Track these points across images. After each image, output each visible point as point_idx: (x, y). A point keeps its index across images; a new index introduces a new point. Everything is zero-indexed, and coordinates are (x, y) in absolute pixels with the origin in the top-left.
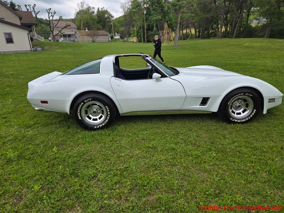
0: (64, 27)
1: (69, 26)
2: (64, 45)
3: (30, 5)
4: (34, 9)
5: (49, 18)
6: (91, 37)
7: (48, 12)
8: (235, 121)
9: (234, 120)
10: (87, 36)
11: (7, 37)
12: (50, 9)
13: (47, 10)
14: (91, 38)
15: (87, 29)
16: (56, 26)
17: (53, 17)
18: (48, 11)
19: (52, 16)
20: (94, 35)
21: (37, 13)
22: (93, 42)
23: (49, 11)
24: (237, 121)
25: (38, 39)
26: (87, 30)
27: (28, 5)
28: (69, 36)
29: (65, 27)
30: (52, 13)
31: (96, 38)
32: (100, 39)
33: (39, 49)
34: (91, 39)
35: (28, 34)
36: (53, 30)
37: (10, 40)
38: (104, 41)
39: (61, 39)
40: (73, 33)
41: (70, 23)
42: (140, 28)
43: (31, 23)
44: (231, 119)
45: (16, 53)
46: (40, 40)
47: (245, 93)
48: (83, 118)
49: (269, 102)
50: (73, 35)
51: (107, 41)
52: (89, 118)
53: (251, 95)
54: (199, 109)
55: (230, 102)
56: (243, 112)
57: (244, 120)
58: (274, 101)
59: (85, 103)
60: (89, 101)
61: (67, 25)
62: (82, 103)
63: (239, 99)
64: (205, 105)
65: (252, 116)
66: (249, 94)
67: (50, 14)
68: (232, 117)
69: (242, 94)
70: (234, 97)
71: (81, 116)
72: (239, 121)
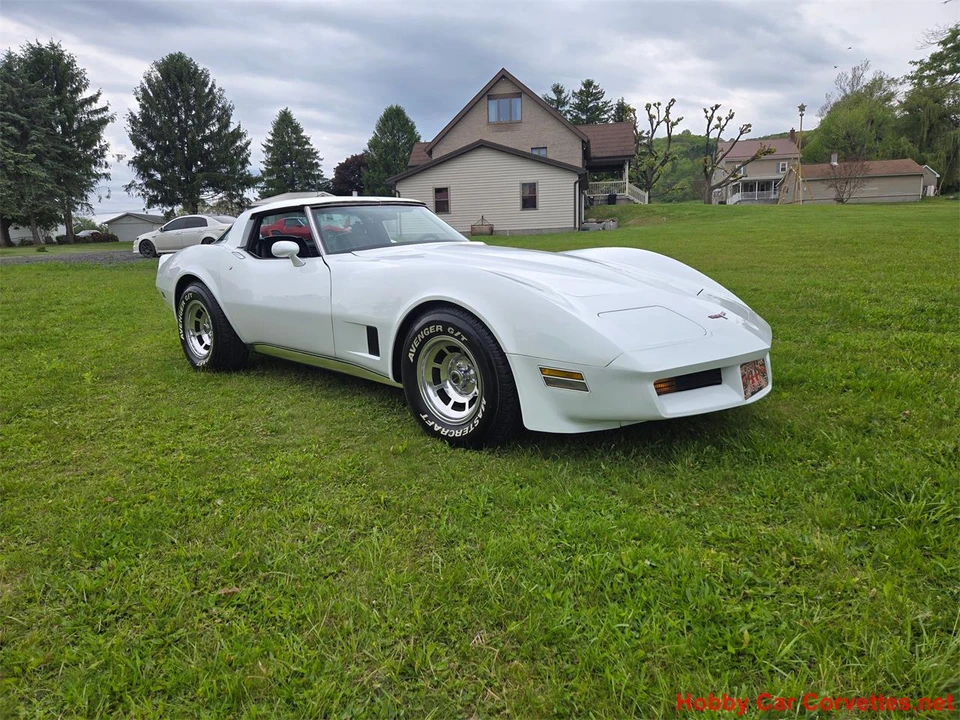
0: (749, 158)
1: (769, 152)
2: (688, 212)
3: (659, 104)
4: (667, 113)
5: (708, 134)
6: (831, 186)
7: (709, 115)
8: (433, 426)
9: (430, 424)
11: (527, 194)
12: (717, 107)
13: (706, 112)
14: (832, 189)
15: (835, 157)
16: (724, 156)
17: (722, 130)
18: (710, 112)
19: (717, 127)
20: (849, 179)
21: (673, 124)
22: (840, 201)
23: (714, 111)
24: (439, 431)
25: (632, 198)
26: (836, 164)
27: (655, 105)
28: (765, 185)
29: (754, 159)
30: (720, 119)
31: (855, 186)
32: (871, 189)
33: (611, 225)
34: (832, 193)
35: (575, 183)
36: (713, 170)
37: (529, 202)
38: (900, 199)
39: (734, 199)
40: (780, 176)
41: (767, 145)
44: (424, 417)
46: (636, 201)
47: (446, 325)
48: (184, 336)
49: (549, 382)
50: (777, 181)
51: (914, 199)
52: (201, 341)
53: (463, 338)
54: (371, 365)
55: (414, 351)
56: (471, 403)
57: (458, 434)
58: (584, 388)
59: (187, 303)
60: (190, 301)
61: (764, 151)
62: (183, 303)
63: (454, 349)
64: (378, 354)
65: (477, 422)
66: (459, 333)
67: (715, 122)
68: (429, 413)
69: (439, 328)
70: (421, 336)
71: (184, 333)
72: (444, 432)
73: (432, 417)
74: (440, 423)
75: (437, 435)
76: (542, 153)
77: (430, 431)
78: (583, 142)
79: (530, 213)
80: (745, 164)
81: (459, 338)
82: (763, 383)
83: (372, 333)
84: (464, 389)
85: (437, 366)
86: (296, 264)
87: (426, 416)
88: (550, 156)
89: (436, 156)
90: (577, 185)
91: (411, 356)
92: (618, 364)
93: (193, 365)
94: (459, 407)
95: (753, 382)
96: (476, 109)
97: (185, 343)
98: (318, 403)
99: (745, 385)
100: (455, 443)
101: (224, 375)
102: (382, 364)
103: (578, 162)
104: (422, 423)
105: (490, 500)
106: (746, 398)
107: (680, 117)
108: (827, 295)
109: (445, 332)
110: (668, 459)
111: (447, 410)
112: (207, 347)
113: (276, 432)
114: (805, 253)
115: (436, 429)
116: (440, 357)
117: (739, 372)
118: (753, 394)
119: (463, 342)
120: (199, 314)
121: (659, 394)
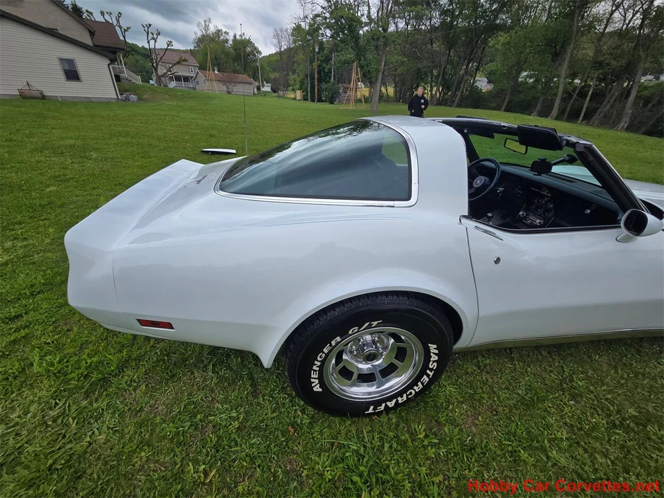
0: (175, 62)
1: (185, 60)
2: (180, 93)
3: (111, 14)
4: (118, 21)
5: (148, 43)
6: (224, 85)
10: (218, 82)
11: (67, 67)
12: (150, 25)
13: (144, 27)
15: (216, 68)
16: (161, 58)
17: (156, 41)
18: (146, 29)
19: (153, 39)
20: (230, 82)
21: (125, 31)
22: (229, 93)
23: (148, 28)
25: (130, 79)
26: (216, 72)
27: (107, 13)
28: (186, 79)
29: (178, 63)
30: (153, 34)
31: (233, 86)
32: (239, 89)
33: (133, 97)
34: (224, 88)
35: (109, 65)
36: (157, 65)
37: (72, 74)
38: (246, 94)
39: (173, 84)
40: (193, 75)
41: (187, 56)
42: (307, 76)
43: (113, 46)
45: (88, 102)
46: (133, 81)
50: (192, 77)
51: (251, 94)
61: (182, 59)
67: (150, 34)
78: (90, 31)
79: (73, 84)
80: (174, 65)
90: (110, 67)
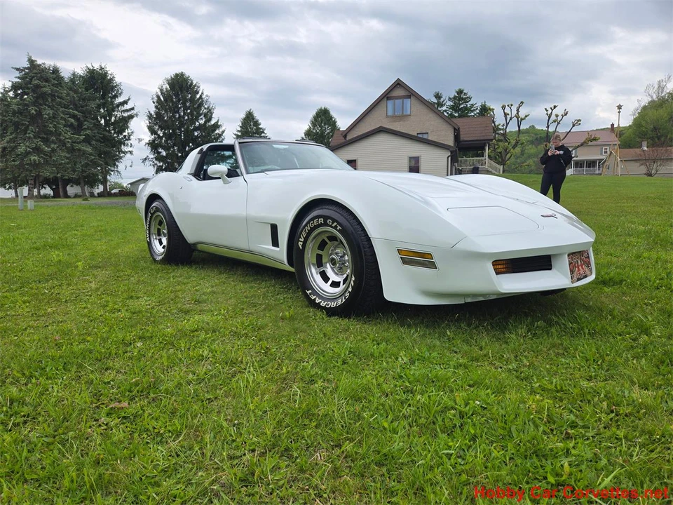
1: (595, 139)
5: (548, 127)
6: (642, 164)
7: (549, 113)
8: (315, 300)
9: (313, 297)
11: (412, 162)
12: (555, 107)
13: (547, 111)
14: (643, 167)
15: (645, 144)
17: (559, 123)
18: (550, 111)
19: (555, 121)
20: (655, 160)
21: (522, 119)
22: (650, 175)
23: (552, 110)
24: (319, 303)
25: (490, 170)
26: (646, 148)
28: (591, 164)
29: (582, 145)
30: (557, 116)
31: (661, 165)
34: (643, 169)
35: (448, 157)
37: (415, 168)
40: (603, 157)
44: (308, 292)
46: (494, 172)
47: (326, 218)
48: (150, 239)
49: (405, 261)
50: (600, 160)
52: (161, 243)
53: (339, 228)
54: (271, 254)
55: (302, 240)
56: (345, 281)
57: (333, 305)
58: (432, 265)
59: (152, 214)
60: (155, 212)
61: (591, 139)
62: (150, 215)
63: (333, 238)
64: (277, 246)
65: (347, 295)
66: (335, 224)
67: (553, 117)
68: (313, 289)
69: (321, 220)
70: (308, 228)
71: (149, 237)
72: (323, 304)
73: (314, 292)
74: (320, 297)
75: (318, 306)
76: (425, 136)
77: (313, 304)
78: (455, 129)
80: (578, 146)
81: (335, 228)
82: (588, 272)
83: (274, 228)
84: (340, 271)
85: (320, 252)
86: (225, 182)
87: (310, 291)
88: (430, 138)
89: (349, 137)
90: (450, 158)
91: (300, 244)
92: (461, 246)
93: (154, 260)
94: (335, 284)
95: (579, 270)
96: (379, 106)
97: (150, 244)
98: (235, 285)
99: (572, 272)
100: (331, 312)
101: (174, 267)
102: (280, 254)
103: (450, 142)
104: (307, 297)
105: (350, 352)
106: (573, 282)
107: (527, 114)
108: (641, 228)
109: (325, 224)
110: (503, 328)
111: (327, 287)
112: (164, 247)
113: (198, 302)
114: (623, 205)
115: (317, 302)
116: (322, 246)
117: (566, 259)
118: (579, 279)
119: (339, 231)
120: (161, 223)
121: (497, 273)
